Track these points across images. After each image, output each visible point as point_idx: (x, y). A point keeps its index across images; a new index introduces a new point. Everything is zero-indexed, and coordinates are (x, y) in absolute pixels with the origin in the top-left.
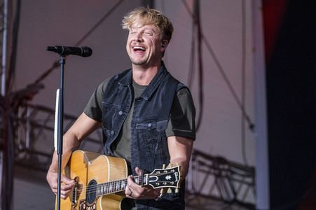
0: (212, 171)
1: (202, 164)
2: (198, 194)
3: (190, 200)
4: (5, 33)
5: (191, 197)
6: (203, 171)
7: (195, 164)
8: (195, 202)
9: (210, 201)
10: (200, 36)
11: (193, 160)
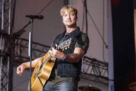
0: (91, 64)
1: (87, 61)
2: (86, 73)
3: (83, 76)
4: (10, 10)
5: (83, 74)
6: (88, 64)
8: (85, 76)
9: (90, 76)
10: (86, 11)
11: (84, 60)
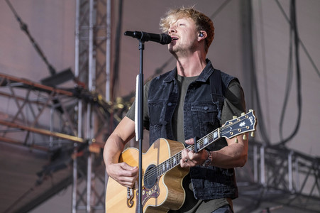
0: (312, 172)
1: (302, 165)
2: (299, 194)
3: (292, 200)
4: (108, 42)
5: (292, 197)
6: (304, 172)
7: (295, 165)
8: (295, 202)
10: (297, 41)
11: (293, 161)
